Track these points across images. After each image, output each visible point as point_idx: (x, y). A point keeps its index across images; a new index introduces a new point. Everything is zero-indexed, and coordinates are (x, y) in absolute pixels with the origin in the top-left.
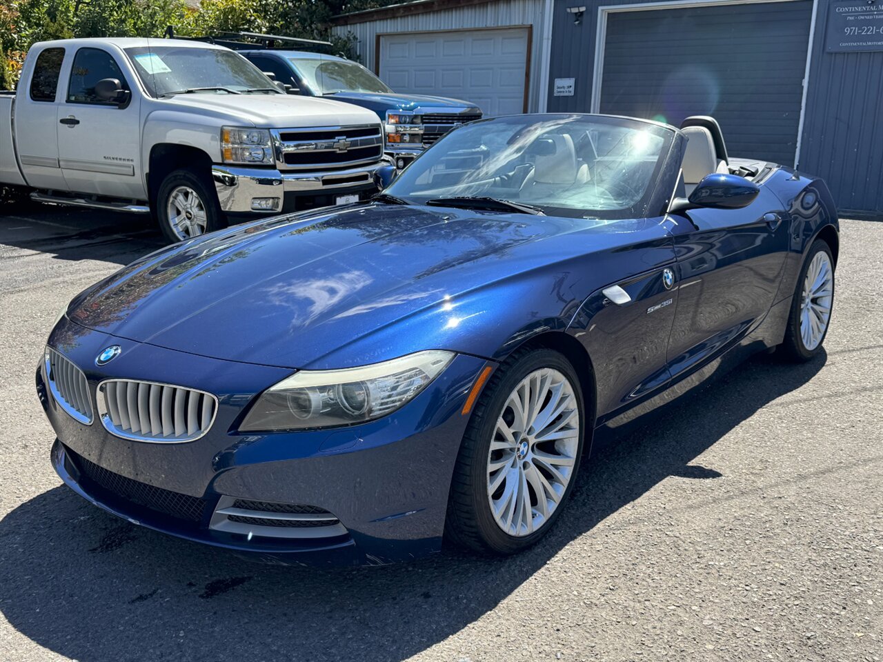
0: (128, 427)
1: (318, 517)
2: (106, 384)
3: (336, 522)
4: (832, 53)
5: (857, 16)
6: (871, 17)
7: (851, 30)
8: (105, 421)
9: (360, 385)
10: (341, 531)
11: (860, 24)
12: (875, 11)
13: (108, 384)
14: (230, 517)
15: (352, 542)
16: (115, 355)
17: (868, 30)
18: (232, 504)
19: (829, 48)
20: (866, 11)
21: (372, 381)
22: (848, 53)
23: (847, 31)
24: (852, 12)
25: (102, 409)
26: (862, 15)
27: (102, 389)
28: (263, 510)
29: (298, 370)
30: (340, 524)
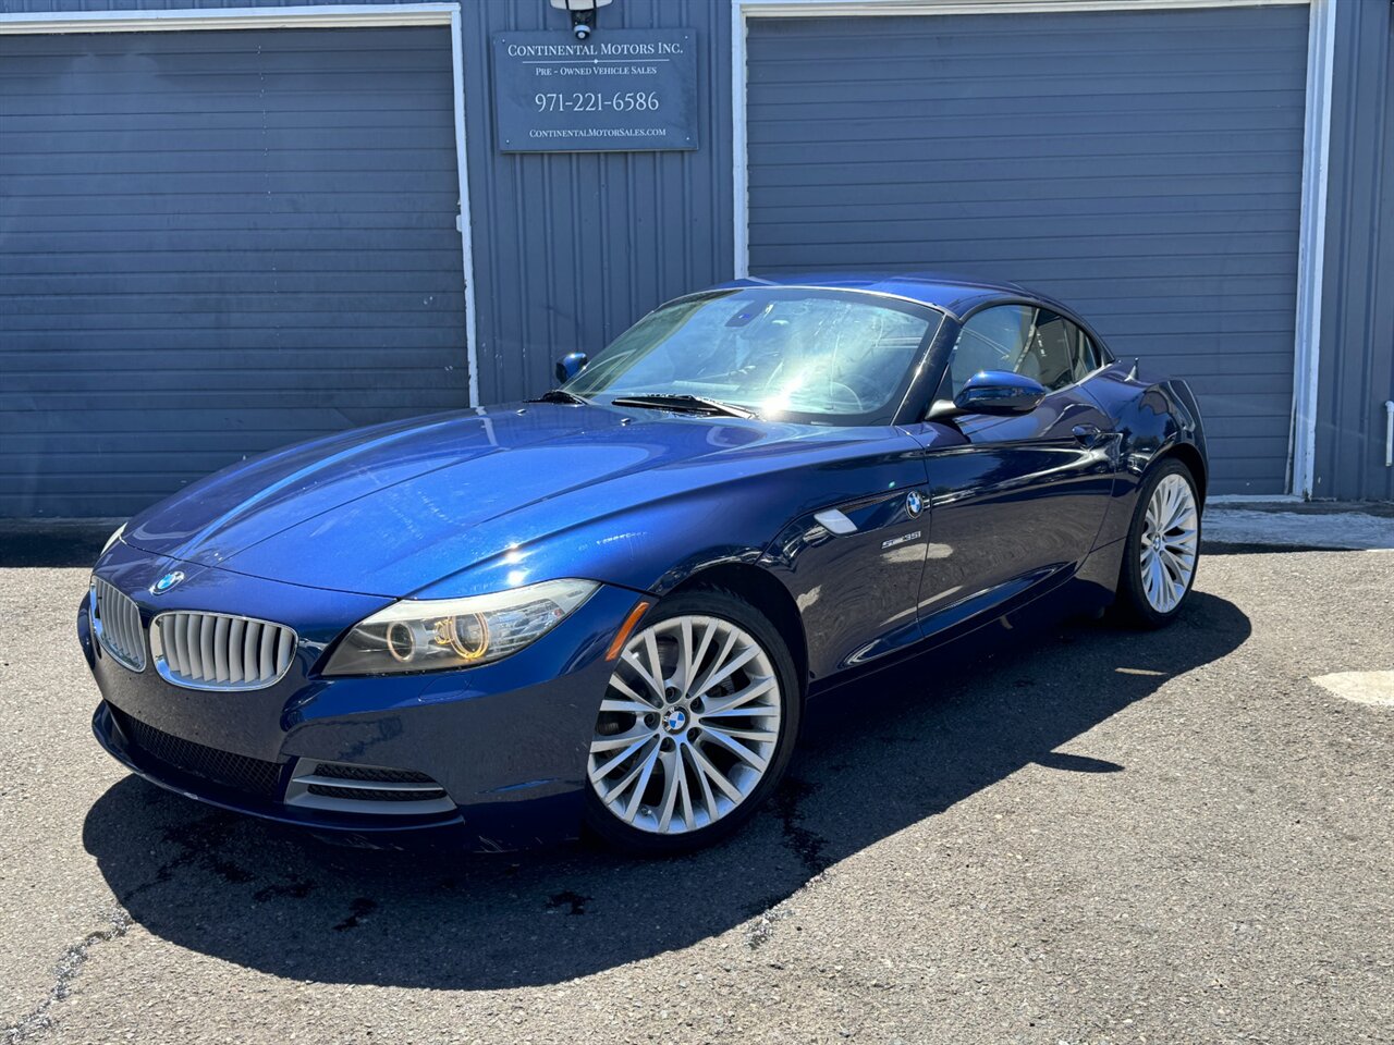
0: (188, 673)
1: (419, 787)
2: (162, 617)
3: (441, 794)
4: (513, 155)
5: (558, 67)
6: (588, 72)
7: (549, 100)
8: (158, 663)
9: (470, 619)
10: (448, 805)
11: (570, 86)
12: (593, 57)
13: (166, 618)
14: (313, 789)
15: (461, 819)
16: (176, 581)
17: (586, 103)
18: (313, 770)
19: (507, 142)
20: (575, 57)
21: (488, 614)
22: (550, 155)
23: (541, 100)
24: (543, 57)
25: (156, 650)
26: (569, 66)
27: (157, 623)
28: (351, 778)
29: (399, 599)
30: (448, 797)
